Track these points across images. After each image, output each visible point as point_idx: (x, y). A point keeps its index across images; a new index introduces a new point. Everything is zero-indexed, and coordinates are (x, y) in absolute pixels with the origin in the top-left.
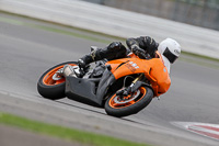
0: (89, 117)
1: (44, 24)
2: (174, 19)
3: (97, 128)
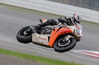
0: (31, 48)
1: (11, 7)
2: (70, 4)
3: (35, 53)
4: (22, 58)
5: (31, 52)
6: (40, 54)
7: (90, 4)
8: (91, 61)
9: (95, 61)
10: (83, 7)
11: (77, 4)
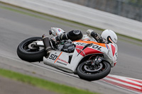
2: (88, 6)
3: (34, 73)
4: (15, 80)
5: (28, 71)
6: (41, 76)
7: (116, 7)
8: (114, 90)
9: (119, 90)
10: (105, 11)
11: (97, 6)
